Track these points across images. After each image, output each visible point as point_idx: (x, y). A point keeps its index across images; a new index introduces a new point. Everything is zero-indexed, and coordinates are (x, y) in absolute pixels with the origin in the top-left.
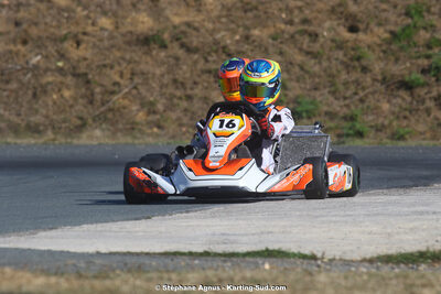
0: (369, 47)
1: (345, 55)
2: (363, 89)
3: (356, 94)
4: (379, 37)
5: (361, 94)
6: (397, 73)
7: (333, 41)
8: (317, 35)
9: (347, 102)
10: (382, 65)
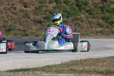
0: (30, 11)
1: (23, 14)
2: (28, 23)
3: (26, 24)
4: (33, 9)
5: (28, 24)
6: (37, 18)
7: (20, 10)
8: (16, 8)
9: (24, 26)
10: (33, 16)
